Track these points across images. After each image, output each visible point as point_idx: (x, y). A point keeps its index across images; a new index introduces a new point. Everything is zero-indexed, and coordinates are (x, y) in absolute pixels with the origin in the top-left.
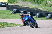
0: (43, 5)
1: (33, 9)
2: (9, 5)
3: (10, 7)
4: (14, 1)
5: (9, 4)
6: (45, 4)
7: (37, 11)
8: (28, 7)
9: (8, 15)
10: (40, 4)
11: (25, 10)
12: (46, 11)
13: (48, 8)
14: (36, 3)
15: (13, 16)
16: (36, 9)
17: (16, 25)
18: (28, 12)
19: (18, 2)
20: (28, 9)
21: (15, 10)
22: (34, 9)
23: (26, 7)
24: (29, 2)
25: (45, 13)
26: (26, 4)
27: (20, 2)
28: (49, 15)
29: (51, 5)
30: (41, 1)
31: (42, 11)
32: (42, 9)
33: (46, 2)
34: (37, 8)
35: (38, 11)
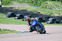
0: (43, 7)
1: (31, 12)
2: (3, 8)
3: (3, 10)
4: (9, 3)
5: (2, 6)
6: (45, 7)
7: (35, 14)
8: (25, 10)
9: (2, 19)
10: (39, 6)
11: (21, 13)
12: (46, 15)
13: (49, 11)
14: (34, 5)
15: (7, 20)
16: (34, 13)
17: (11, 31)
18: (25, 16)
19: (13, 4)
20: (25, 12)
21: (10, 13)
22: (33, 12)
23: (23, 10)
24: (27, 4)
25: (45, 17)
26: (23, 6)
27: (16, 3)
28: (50, 19)
29: (52, 7)
30: (41, 2)
31: (42, 14)
32: (41, 13)
33: (47, 3)
34: (36, 11)
35: (37, 15)
